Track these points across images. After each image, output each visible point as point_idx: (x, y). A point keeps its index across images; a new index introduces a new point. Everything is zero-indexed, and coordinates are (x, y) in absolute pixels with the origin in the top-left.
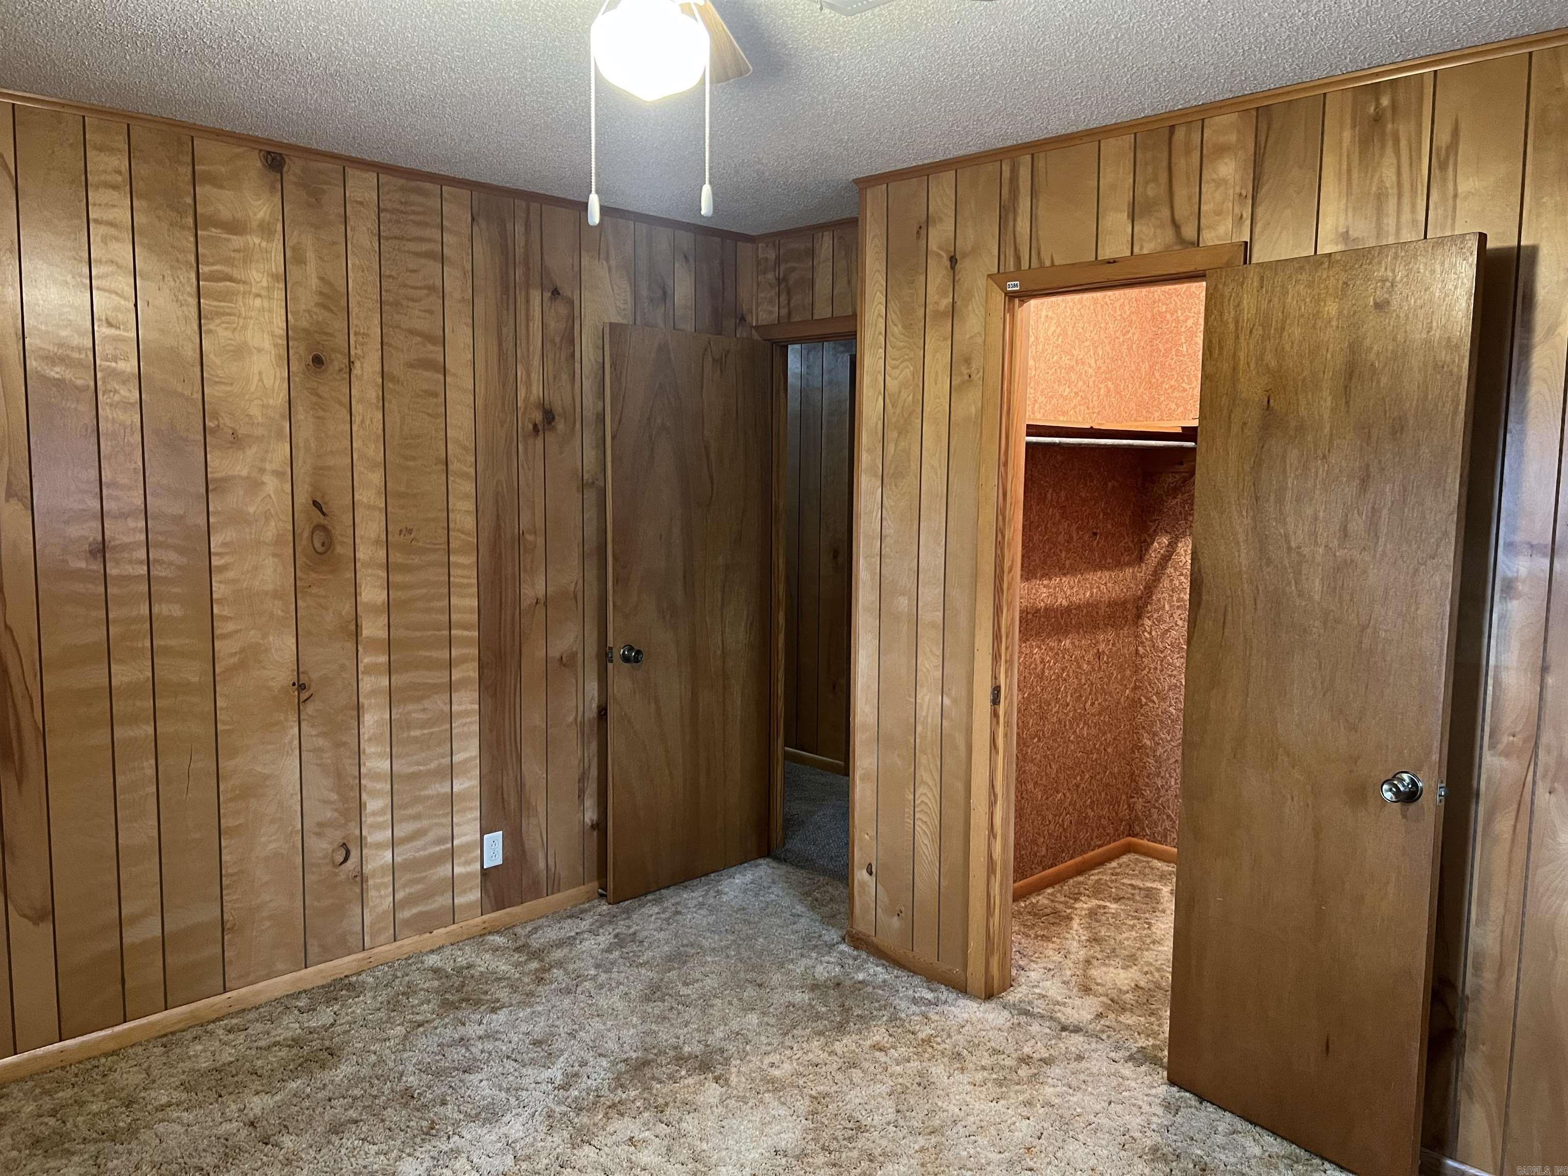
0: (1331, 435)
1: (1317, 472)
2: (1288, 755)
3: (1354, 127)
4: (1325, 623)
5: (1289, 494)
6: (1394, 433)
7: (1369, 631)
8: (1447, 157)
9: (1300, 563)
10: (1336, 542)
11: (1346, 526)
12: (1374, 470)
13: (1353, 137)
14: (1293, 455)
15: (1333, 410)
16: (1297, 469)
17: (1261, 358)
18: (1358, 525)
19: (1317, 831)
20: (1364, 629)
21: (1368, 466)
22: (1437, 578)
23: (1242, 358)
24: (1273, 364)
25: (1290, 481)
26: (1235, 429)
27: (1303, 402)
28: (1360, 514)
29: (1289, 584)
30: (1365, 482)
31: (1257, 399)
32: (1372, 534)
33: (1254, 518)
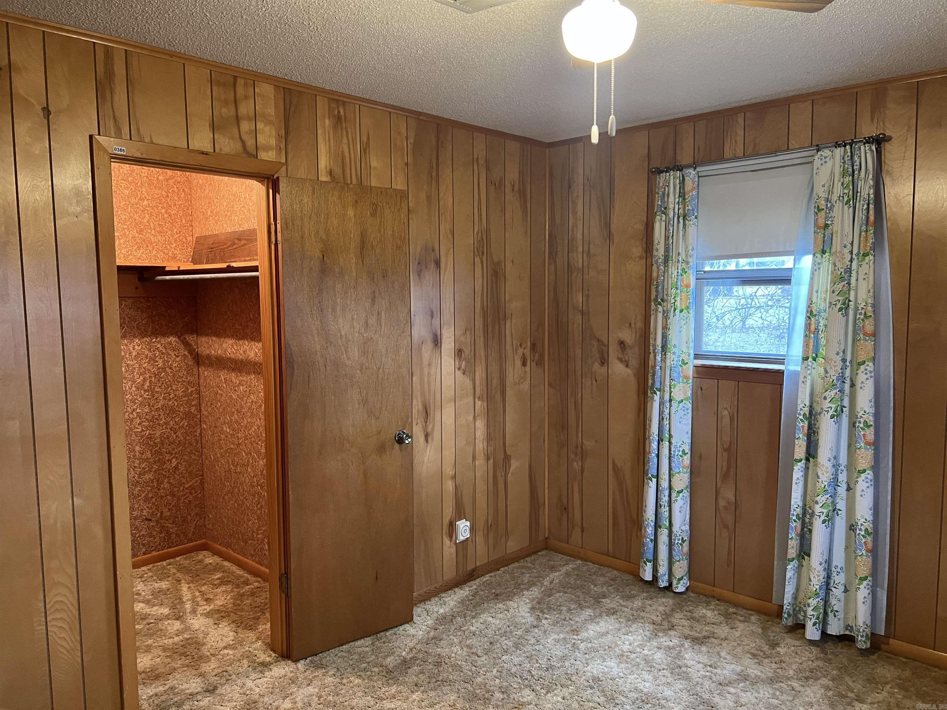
0: (357, 277)
1: (351, 295)
2: (349, 443)
3: (329, 118)
4: (361, 370)
5: (338, 308)
6: (384, 277)
7: (381, 371)
8: (366, 148)
9: (347, 343)
10: (363, 331)
11: (367, 322)
12: (377, 294)
13: (330, 123)
14: (339, 286)
15: (356, 264)
16: (341, 294)
17: (317, 233)
18: (372, 321)
19: (365, 475)
20: (379, 369)
21: (374, 292)
22: (406, 342)
23: (306, 232)
24: (324, 237)
25: (338, 300)
26: (306, 271)
27: (341, 259)
28: (373, 315)
29: (342, 354)
30: (373, 300)
31: (317, 256)
32: (379, 324)
33: (321, 321)
